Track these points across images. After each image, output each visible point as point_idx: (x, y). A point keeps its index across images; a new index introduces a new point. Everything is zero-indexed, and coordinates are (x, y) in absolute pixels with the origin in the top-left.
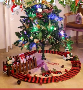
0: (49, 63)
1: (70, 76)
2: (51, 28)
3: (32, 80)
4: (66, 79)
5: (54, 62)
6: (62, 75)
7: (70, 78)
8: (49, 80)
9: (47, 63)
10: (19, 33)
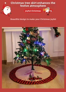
0: (35, 72)
1: (46, 81)
2: (35, 50)
3: (21, 82)
4: (43, 83)
5: (39, 72)
6: (42, 80)
7: (46, 83)
8: (32, 83)
9: (34, 73)
10: (17, 52)
